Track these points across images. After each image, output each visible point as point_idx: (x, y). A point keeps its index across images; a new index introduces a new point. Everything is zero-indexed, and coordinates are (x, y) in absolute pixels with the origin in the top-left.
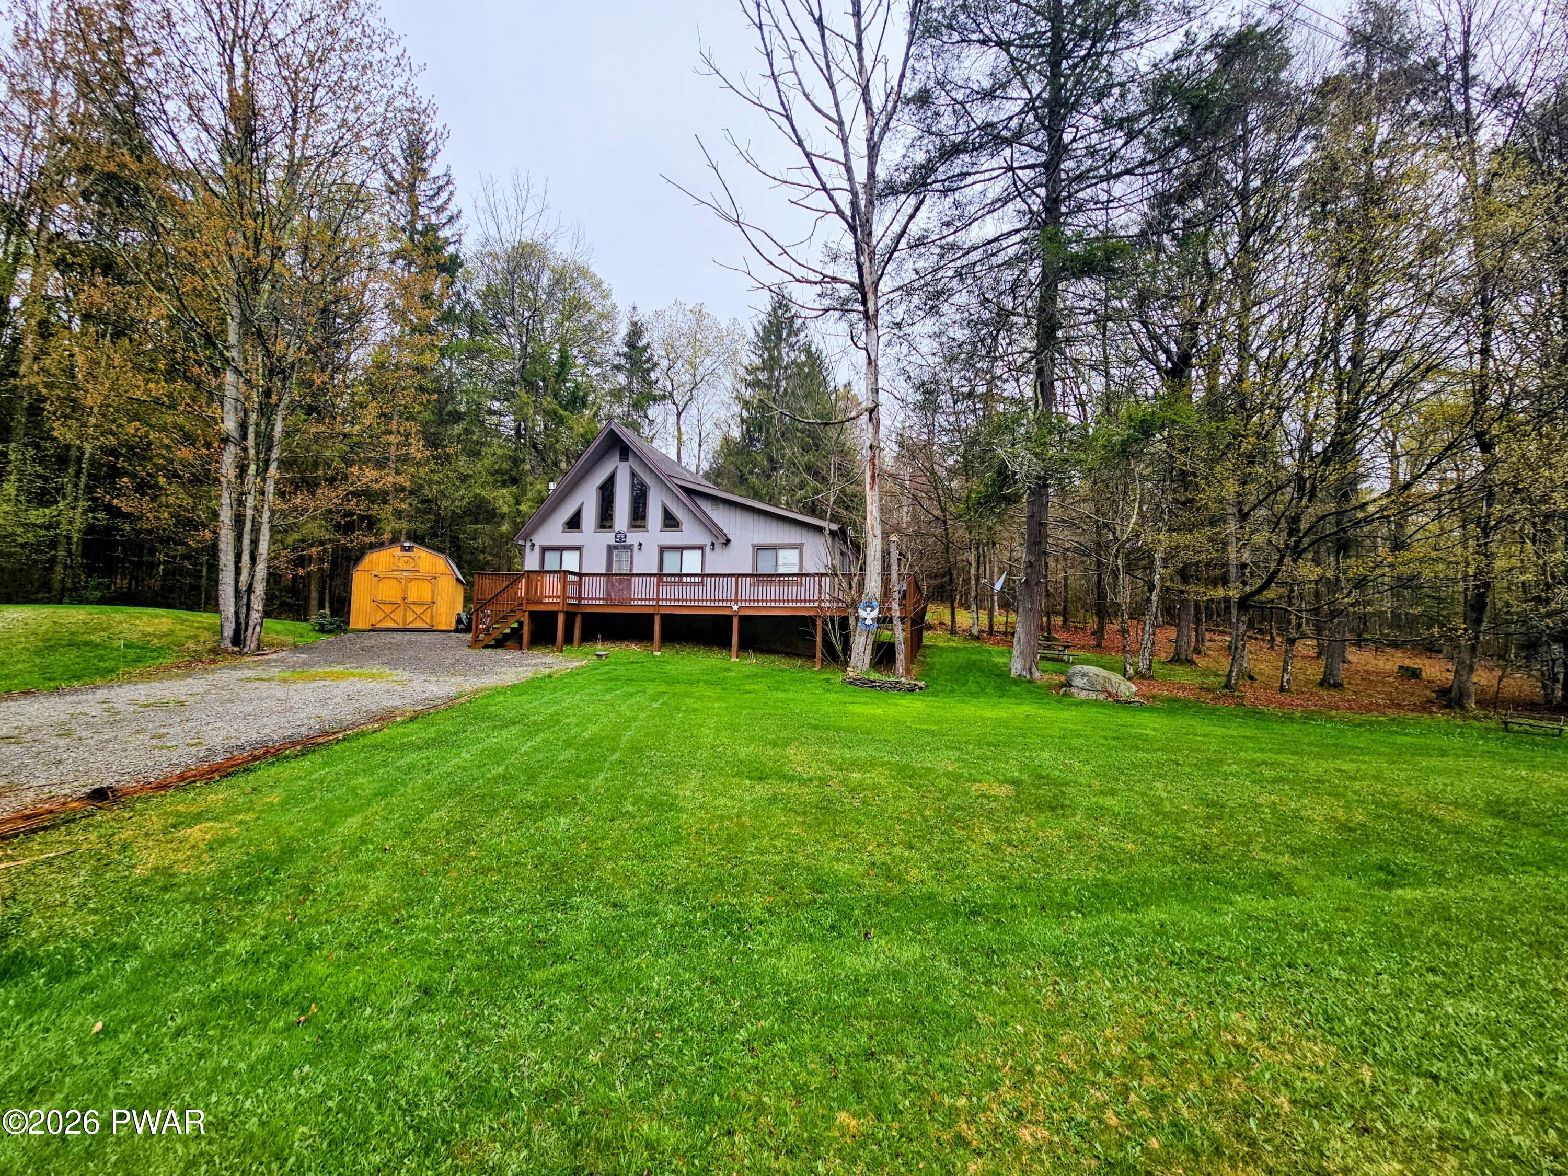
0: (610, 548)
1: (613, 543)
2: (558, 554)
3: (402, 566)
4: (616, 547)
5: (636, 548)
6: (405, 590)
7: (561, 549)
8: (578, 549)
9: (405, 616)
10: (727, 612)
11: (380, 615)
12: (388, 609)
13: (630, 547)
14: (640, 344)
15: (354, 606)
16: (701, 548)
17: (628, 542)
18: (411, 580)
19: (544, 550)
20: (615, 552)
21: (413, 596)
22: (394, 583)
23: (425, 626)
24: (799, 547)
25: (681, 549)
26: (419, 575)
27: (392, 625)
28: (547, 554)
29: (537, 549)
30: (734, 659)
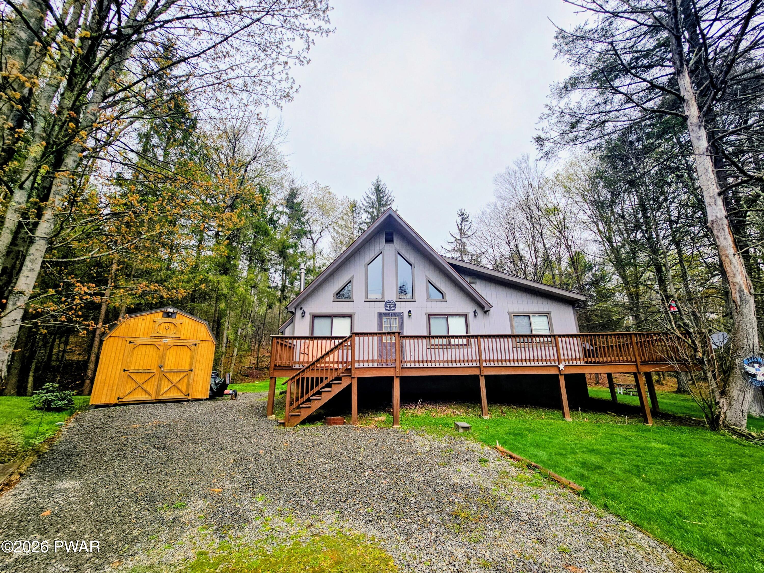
0: (380, 315)
1: (383, 310)
2: (328, 321)
3: (162, 333)
4: (385, 315)
5: (406, 315)
6: (162, 358)
7: (331, 316)
8: (350, 316)
9: (159, 387)
10: (553, 372)
11: (130, 386)
12: (140, 379)
13: (400, 315)
14: (295, 201)
15: (99, 378)
16: (465, 316)
17: (398, 310)
18: (169, 347)
19: (315, 316)
20: (384, 319)
21: (169, 364)
22: (152, 352)
23: (178, 395)
24: (547, 315)
25: (446, 316)
26: (179, 342)
27: (143, 397)
28: (317, 321)
29: (308, 317)
30: (569, 419)
